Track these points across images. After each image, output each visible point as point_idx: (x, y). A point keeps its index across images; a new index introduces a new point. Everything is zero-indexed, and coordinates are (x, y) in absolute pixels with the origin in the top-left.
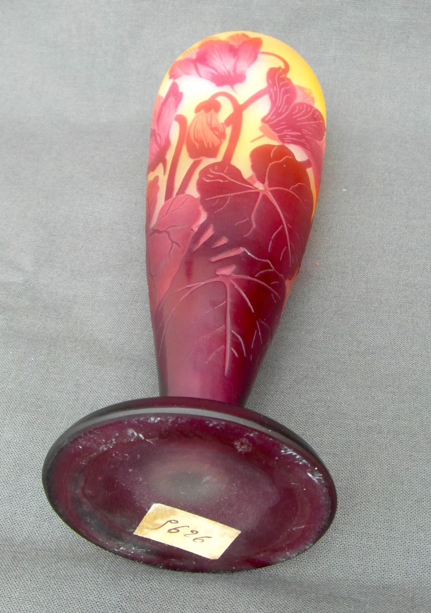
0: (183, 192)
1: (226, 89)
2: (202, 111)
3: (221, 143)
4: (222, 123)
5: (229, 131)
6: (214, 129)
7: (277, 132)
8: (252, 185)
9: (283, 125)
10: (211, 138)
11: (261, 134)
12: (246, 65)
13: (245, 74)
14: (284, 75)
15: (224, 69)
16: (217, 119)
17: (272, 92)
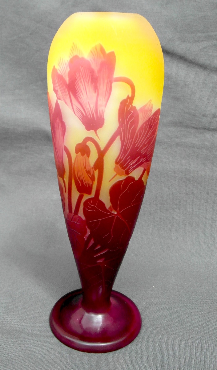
2: (80, 153)
3: (93, 183)
4: (92, 167)
5: (96, 173)
10: (86, 179)
11: (115, 173)
12: (104, 103)
13: (103, 117)
14: (130, 105)
15: (89, 109)
16: (89, 163)
17: (122, 131)
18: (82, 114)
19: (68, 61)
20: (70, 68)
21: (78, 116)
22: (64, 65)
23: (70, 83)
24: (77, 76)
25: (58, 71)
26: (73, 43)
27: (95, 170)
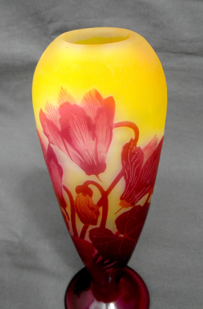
1: (93, 178)
2: (81, 194)
3: (97, 217)
5: (101, 209)
6: (92, 209)
9: (134, 193)
12: (105, 149)
13: (105, 162)
14: (134, 147)
15: (88, 156)
16: (92, 202)
17: (126, 172)
18: (80, 160)
19: (57, 107)
20: (61, 115)
21: (75, 162)
22: (53, 112)
23: (62, 131)
24: (71, 125)
25: (47, 116)
26: (62, 88)
27: (100, 207)
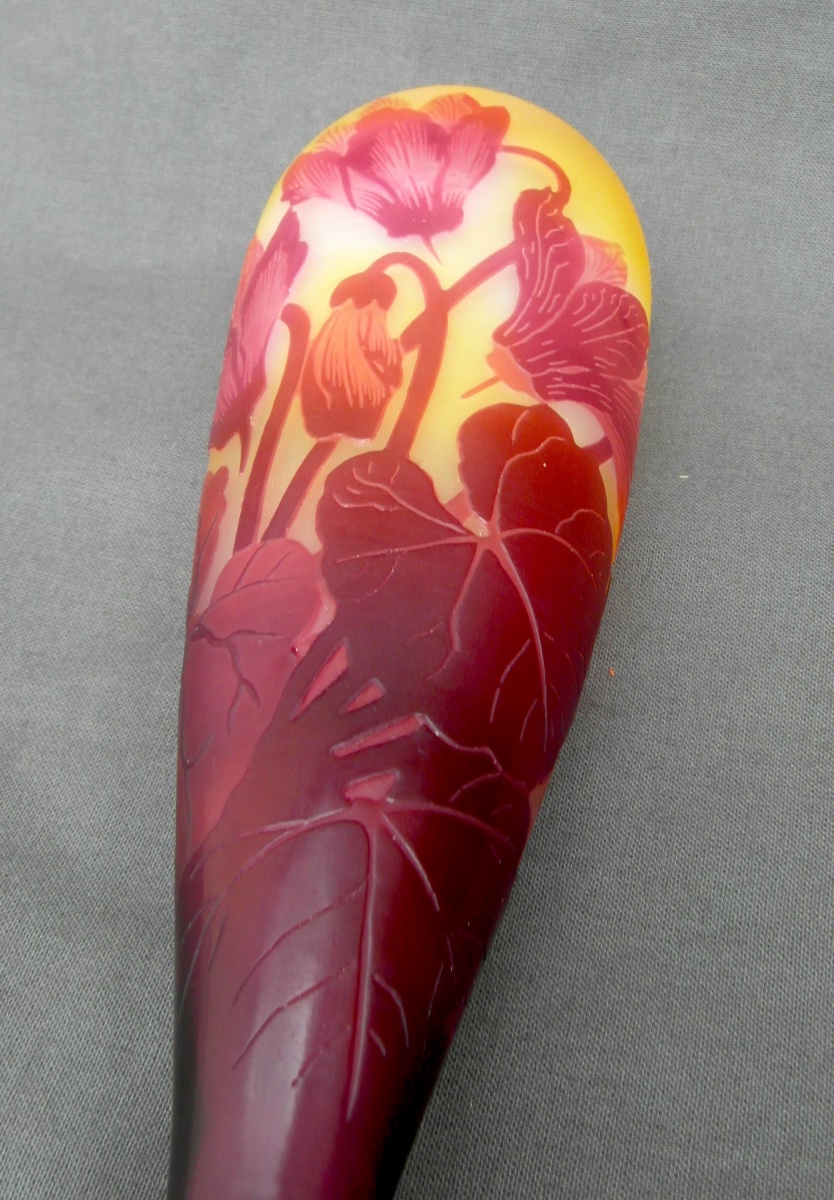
0: (282, 533)
1: (412, 245)
2: (350, 302)
3: (389, 395)
4: (396, 341)
5: (410, 362)
6: (374, 356)
7: (531, 368)
8: (458, 523)
9: (548, 348)
10: (363, 378)
11: (490, 373)
12: (466, 182)
13: (461, 206)
14: (556, 210)
15: (412, 189)
17: (526, 258)
18: (383, 201)
21: (362, 210)
